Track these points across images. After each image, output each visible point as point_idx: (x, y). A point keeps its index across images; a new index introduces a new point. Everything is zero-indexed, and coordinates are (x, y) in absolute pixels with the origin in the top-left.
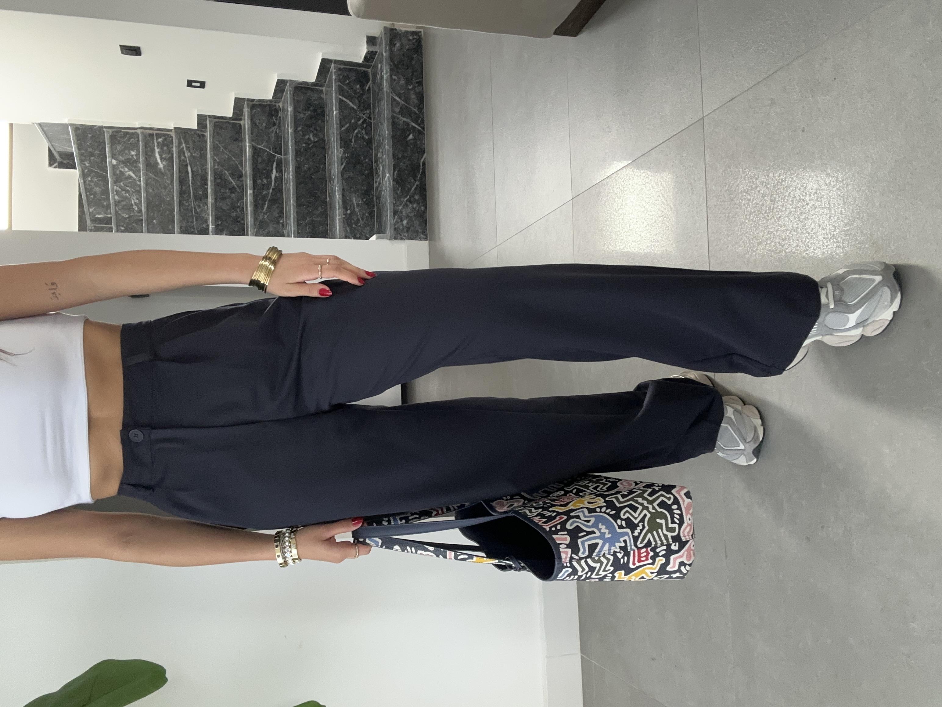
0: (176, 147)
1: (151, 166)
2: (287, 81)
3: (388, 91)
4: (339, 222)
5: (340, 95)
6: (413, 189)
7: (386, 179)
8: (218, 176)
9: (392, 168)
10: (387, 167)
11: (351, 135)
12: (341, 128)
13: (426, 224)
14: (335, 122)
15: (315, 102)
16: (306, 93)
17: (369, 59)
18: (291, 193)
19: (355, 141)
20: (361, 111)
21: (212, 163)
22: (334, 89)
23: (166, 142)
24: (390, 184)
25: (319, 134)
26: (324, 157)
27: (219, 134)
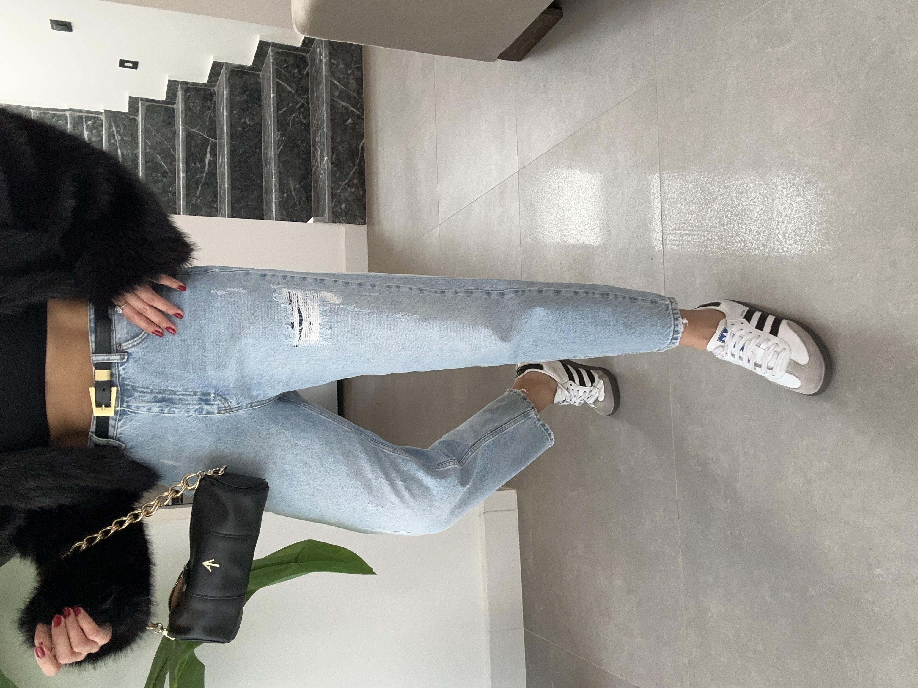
0: (105, 130)
2: (223, 63)
3: (327, 74)
4: (276, 206)
5: (278, 79)
6: (352, 173)
7: (324, 162)
8: (149, 159)
9: (330, 151)
10: (326, 151)
11: (289, 119)
12: (278, 112)
13: (365, 208)
14: (272, 106)
15: (252, 86)
16: (242, 77)
17: (307, 44)
18: (226, 176)
19: (292, 124)
20: (300, 95)
21: (144, 146)
22: (271, 72)
23: (95, 125)
24: (328, 167)
25: (255, 118)
26: (261, 140)
27: (151, 118)
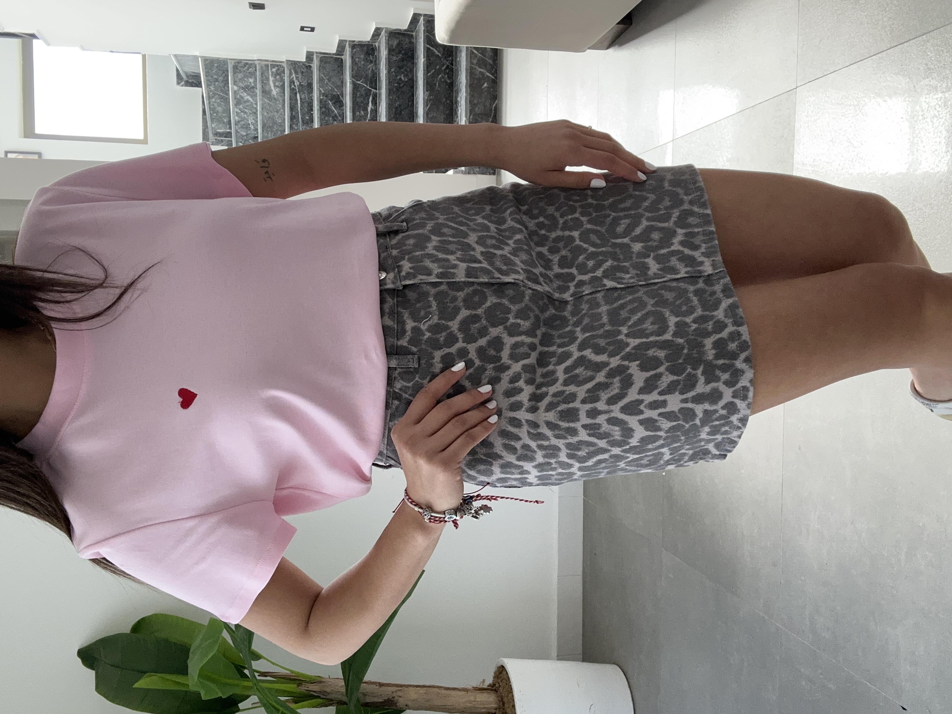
0: (287, 77)
1: (266, 92)
2: (383, 28)
5: (427, 44)
8: (323, 105)
9: (469, 113)
10: (465, 112)
11: (436, 80)
12: (427, 74)
14: (422, 68)
15: (406, 46)
19: (438, 84)
20: (446, 58)
21: (318, 94)
22: (422, 39)
23: (278, 72)
25: (409, 74)
26: (413, 95)
27: (324, 68)
